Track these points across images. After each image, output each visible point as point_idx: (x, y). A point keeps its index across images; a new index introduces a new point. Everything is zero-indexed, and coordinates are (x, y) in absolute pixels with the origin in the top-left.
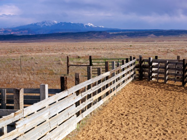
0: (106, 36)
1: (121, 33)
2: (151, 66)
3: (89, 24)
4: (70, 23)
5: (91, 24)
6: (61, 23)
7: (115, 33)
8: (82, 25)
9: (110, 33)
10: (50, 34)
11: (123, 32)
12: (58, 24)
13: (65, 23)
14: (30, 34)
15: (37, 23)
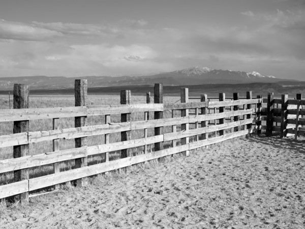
0: (277, 89)
1: (299, 86)
2: (285, 111)
3: (254, 72)
4: (228, 71)
5: (258, 73)
6: (214, 70)
7: (290, 86)
8: (244, 73)
9: (284, 86)
10: (200, 85)
11: (302, 85)
12: (211, 72)
13: (220, 71)
14: (173, 85)
15: (181, 71)
